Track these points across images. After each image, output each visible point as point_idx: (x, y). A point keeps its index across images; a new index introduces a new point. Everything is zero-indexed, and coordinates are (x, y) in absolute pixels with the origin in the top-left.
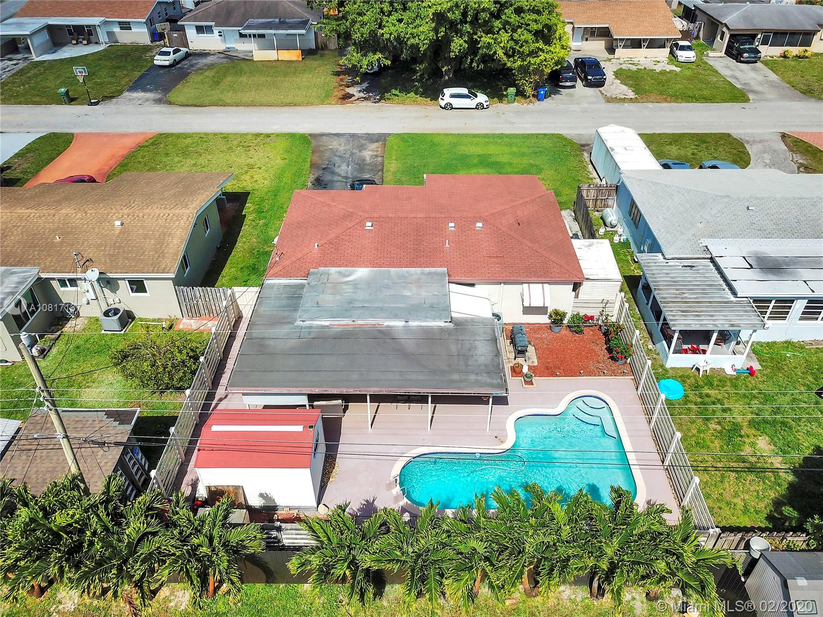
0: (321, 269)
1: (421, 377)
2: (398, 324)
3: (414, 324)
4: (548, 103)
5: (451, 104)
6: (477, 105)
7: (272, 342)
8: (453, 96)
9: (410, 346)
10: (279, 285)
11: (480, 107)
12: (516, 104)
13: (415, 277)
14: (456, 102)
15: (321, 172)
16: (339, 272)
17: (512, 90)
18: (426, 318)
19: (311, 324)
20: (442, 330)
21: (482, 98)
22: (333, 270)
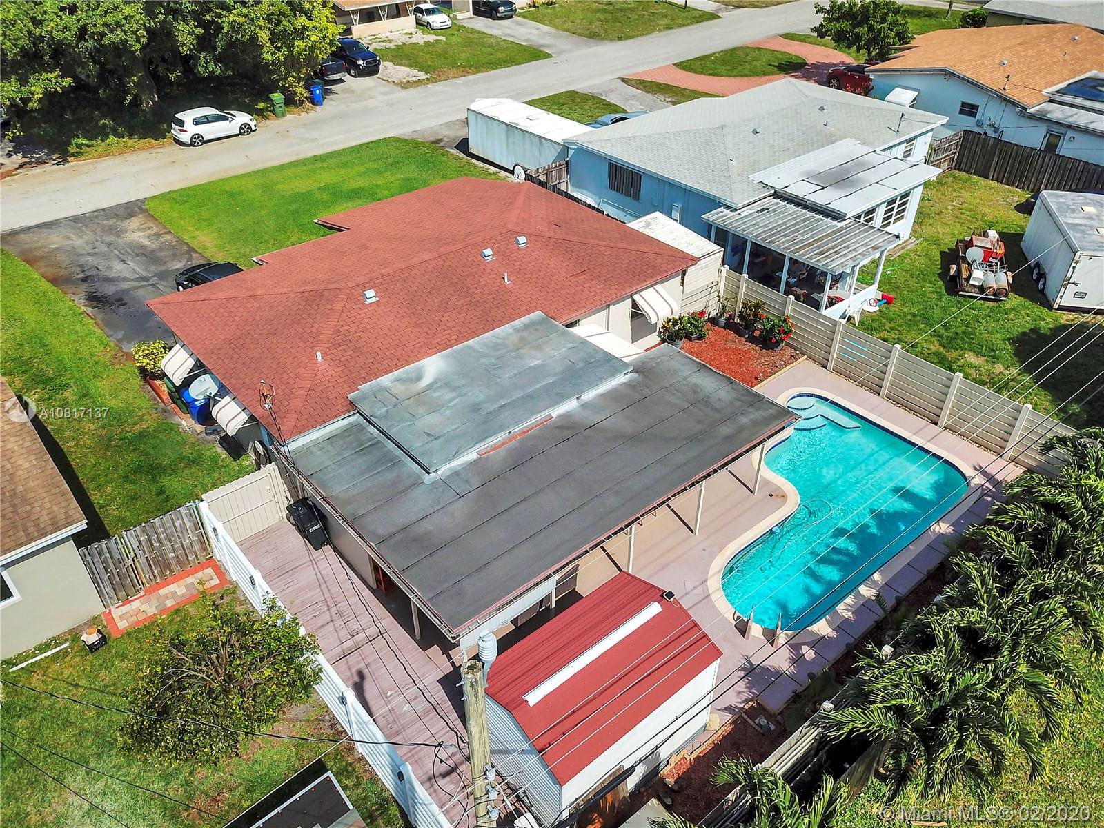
0: (364, 387)
1: (691, 454)
2: (569, 406)
3: (590, 395)
4: (329, 107)
5: (200, 136)
6: (241, 128)
7: (426, 526)
8: (197, 122)
9: (623, 423)
10: (316, 443)
11: (245, 130)
12: (289, 117)
13: (515, 338)
14: (208, 131)
15: (85, 285)
16: (398, 379)
17: (277, 97)
18: (601, 380)
19: (450, 469)
20: (630, 385)
21: (242, 118)
22: (385, 380)
